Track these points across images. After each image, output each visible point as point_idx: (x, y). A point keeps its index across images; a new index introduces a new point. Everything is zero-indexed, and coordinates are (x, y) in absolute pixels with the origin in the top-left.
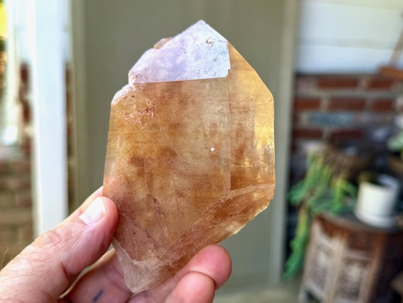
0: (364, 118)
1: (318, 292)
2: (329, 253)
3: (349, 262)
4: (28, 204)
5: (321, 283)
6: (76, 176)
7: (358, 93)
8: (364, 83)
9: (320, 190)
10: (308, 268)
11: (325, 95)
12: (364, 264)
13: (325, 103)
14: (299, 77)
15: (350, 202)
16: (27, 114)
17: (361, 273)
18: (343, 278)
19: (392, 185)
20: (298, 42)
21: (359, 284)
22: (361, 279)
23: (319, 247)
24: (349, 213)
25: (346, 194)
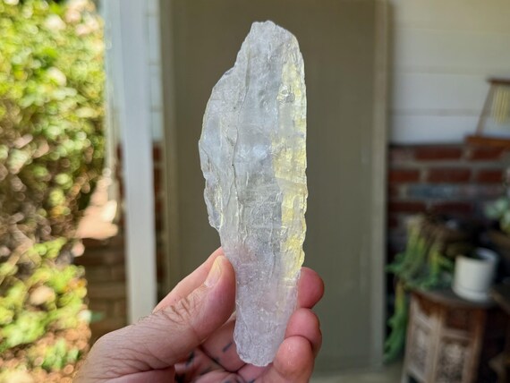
0: (471, 190)
1: (419, 375)
2: (427, 332)
3: (448, 341)
4: (122, 279)
5: (422, 365)
6: (167, 249)
7: (462, 164)
8: (468, 153)
9: (416, 264)
10: (409, 350)
11: (424, 167)
12: (464, 344)
13: (424, 174)
14: (393, 148)
15: (447, 277)
16: (121, 192)
17: (462, 354)
18: (443, 360)
19: (491, 257)
20: (391, 113)
21: (461, 366)
22: (463, 361)
23: (418, 327)
24: (446, 288)
25: (444, 269)
